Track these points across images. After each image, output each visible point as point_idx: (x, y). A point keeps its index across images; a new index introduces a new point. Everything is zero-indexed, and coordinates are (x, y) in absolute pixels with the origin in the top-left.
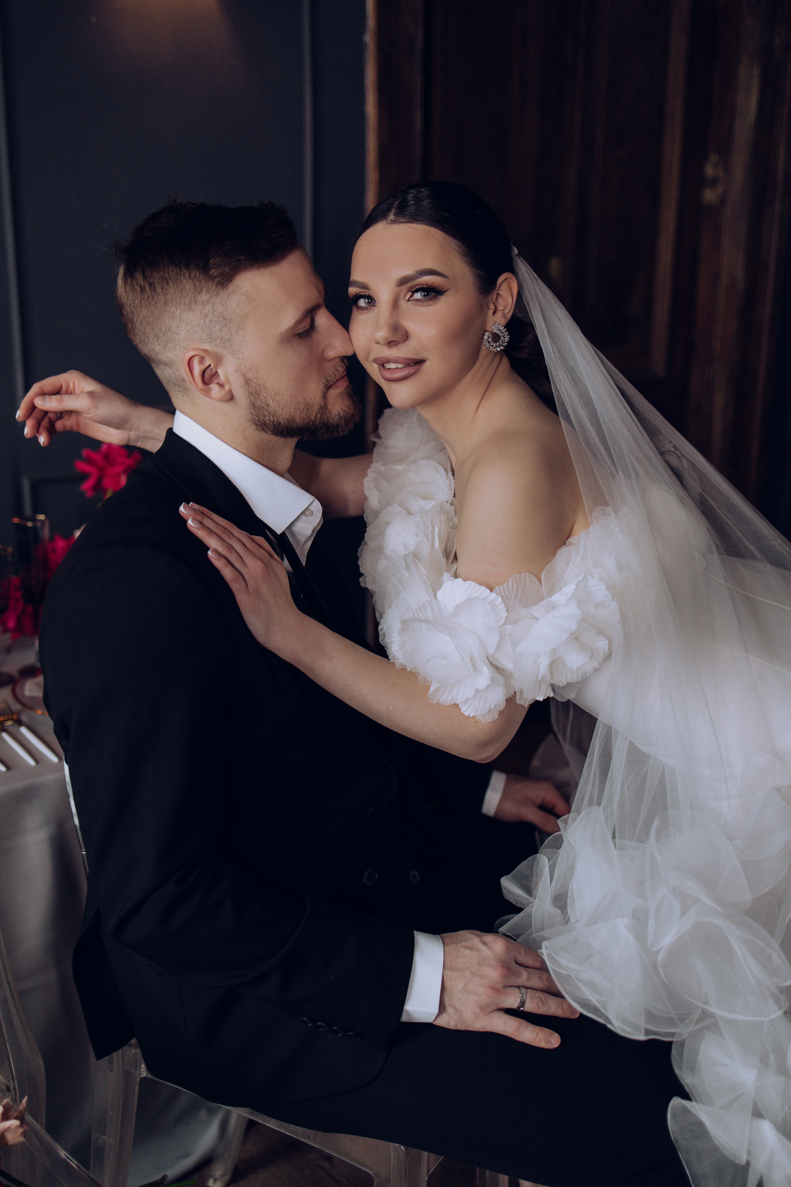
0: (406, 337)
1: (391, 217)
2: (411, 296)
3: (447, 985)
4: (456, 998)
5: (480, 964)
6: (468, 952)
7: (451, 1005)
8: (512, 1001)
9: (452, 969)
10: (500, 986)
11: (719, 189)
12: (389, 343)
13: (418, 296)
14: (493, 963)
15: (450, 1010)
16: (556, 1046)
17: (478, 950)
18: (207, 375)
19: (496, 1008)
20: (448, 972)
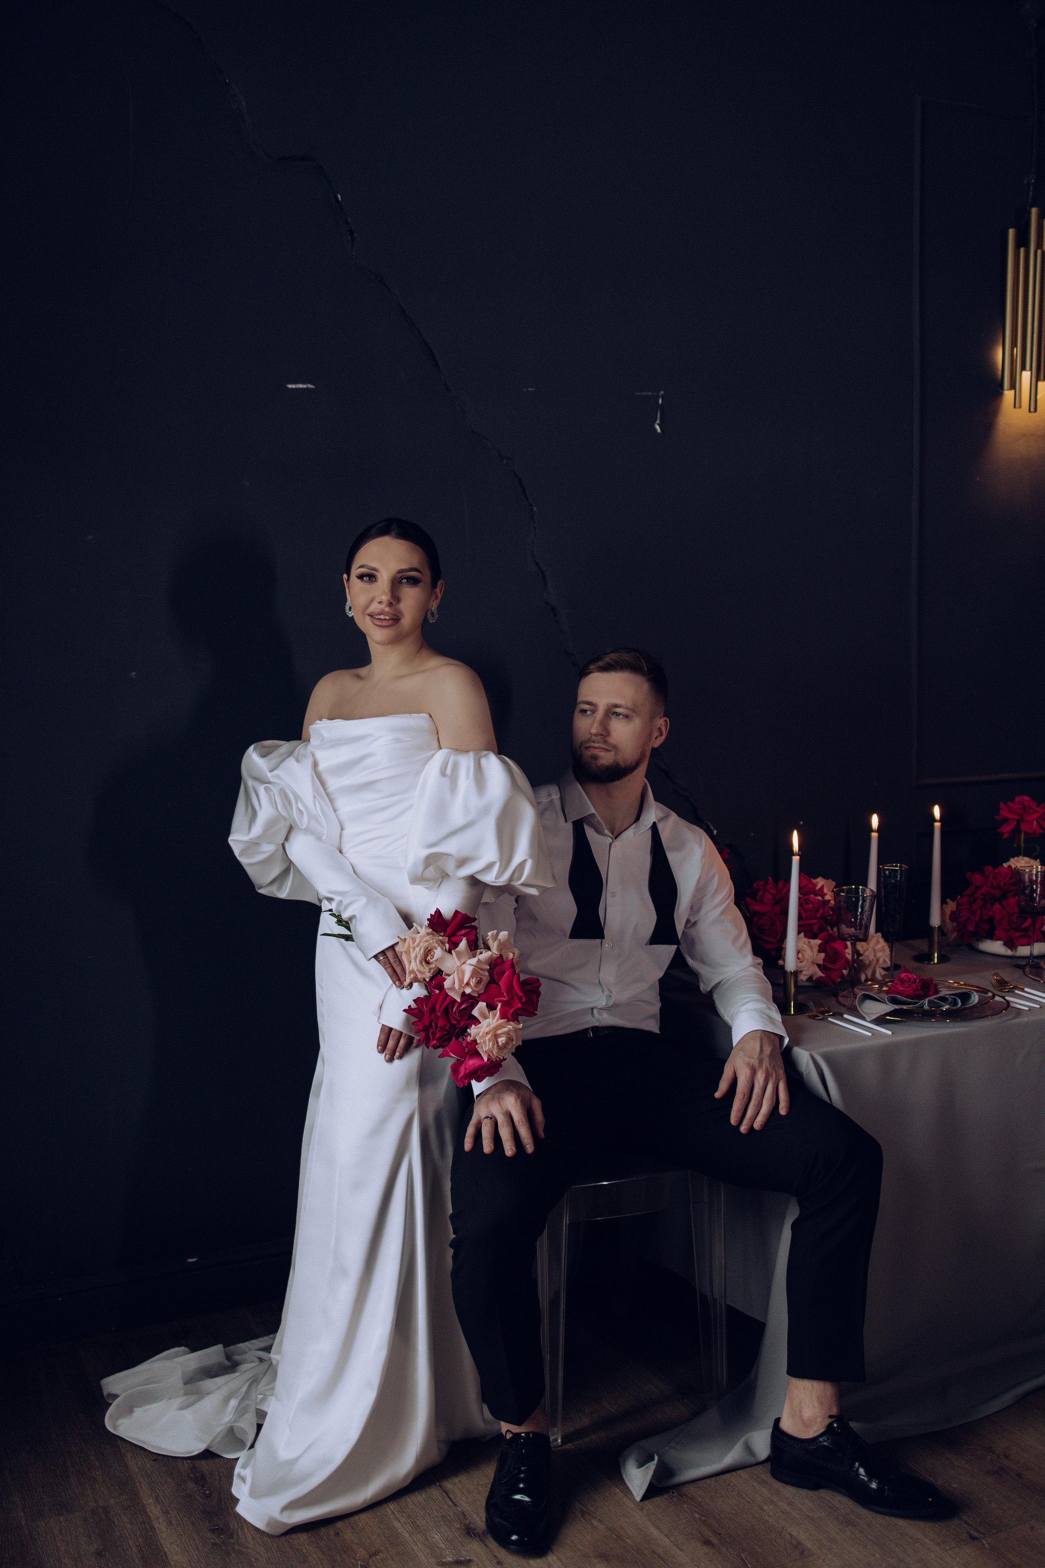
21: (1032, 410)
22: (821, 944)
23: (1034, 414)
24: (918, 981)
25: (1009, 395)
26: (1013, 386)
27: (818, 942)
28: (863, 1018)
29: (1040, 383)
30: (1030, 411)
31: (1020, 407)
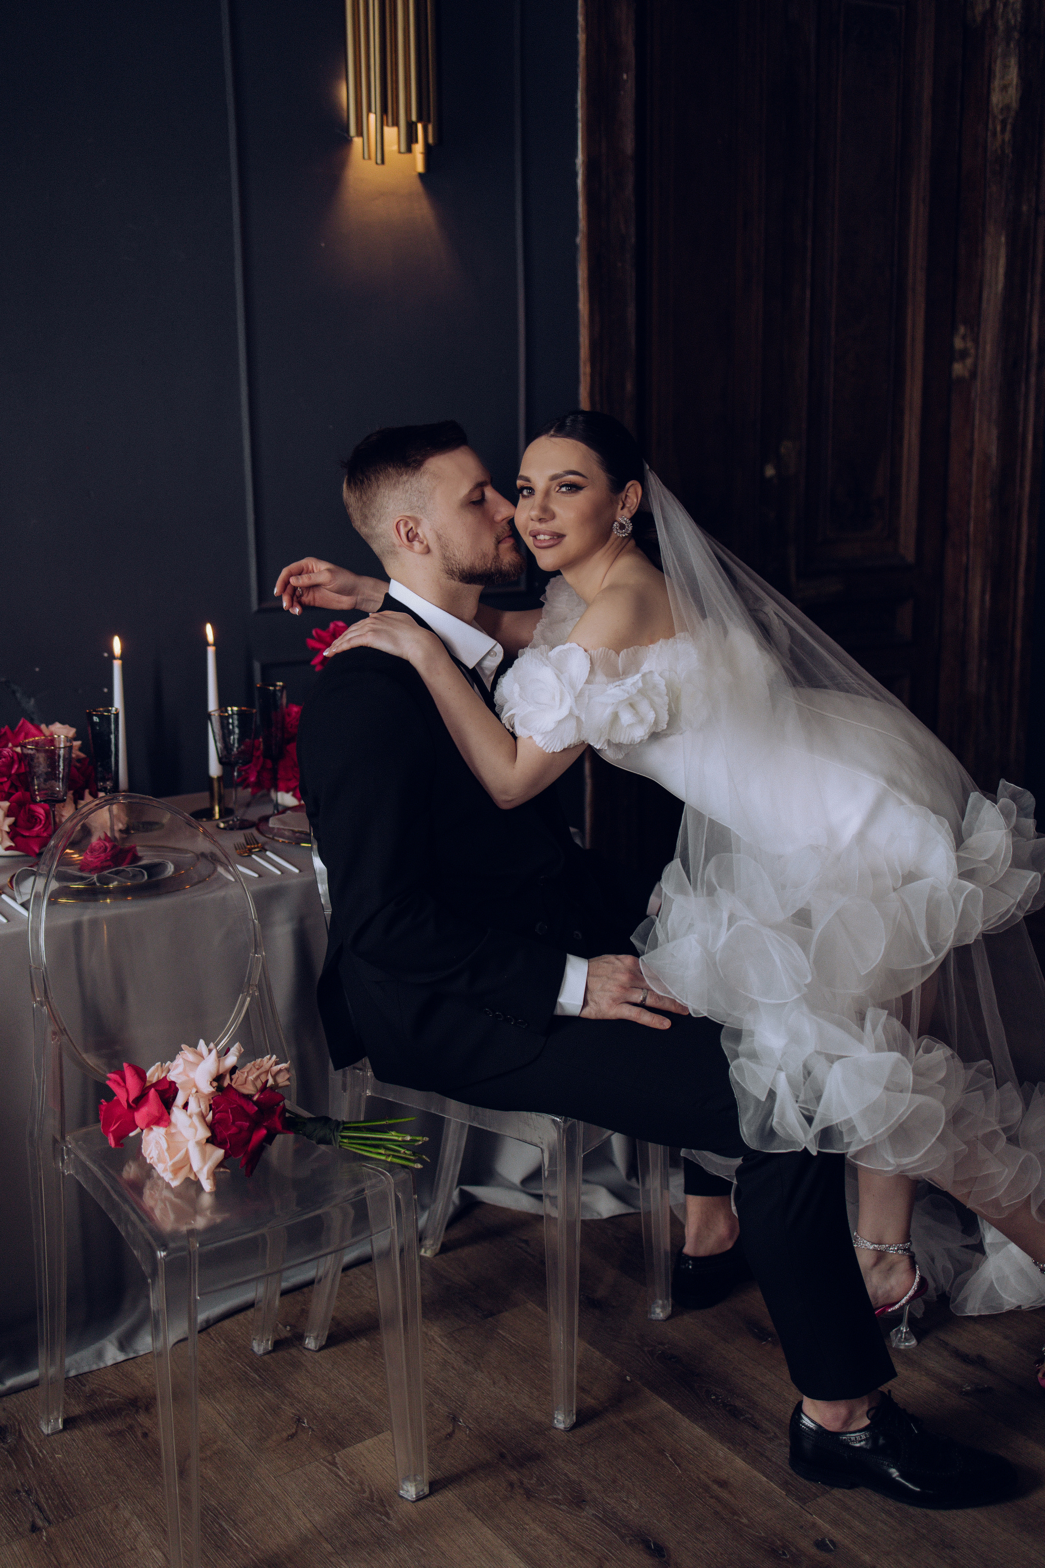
0: (553, 516)
1: (552, 433)
2: (560, 489)
3: (590, 986)
4: (596, 996)
5: (614, 972)
6: (605, 965)
7: (592, 1000)
8: (638, 997)
9: (594, 976)
10: (628, 986)
11: (969, 361)
12: (540, 519)
13: (564, 489)
14: (623, 971)
15: (591, 1003)
16: (668, 1027)
17: (613, 963)
18: (410, 535)
19: (624, 1001)
20: (590, 978)
21: (379, 161)
22: (10, 806)
23: (381, 167)
24: (108, 850)
25: (357, 141)
26: (360, 133)
27: (6, 804)
28: (15, 899)
29: (387, 130)
30: (377, 163)
31: (370, 158)
